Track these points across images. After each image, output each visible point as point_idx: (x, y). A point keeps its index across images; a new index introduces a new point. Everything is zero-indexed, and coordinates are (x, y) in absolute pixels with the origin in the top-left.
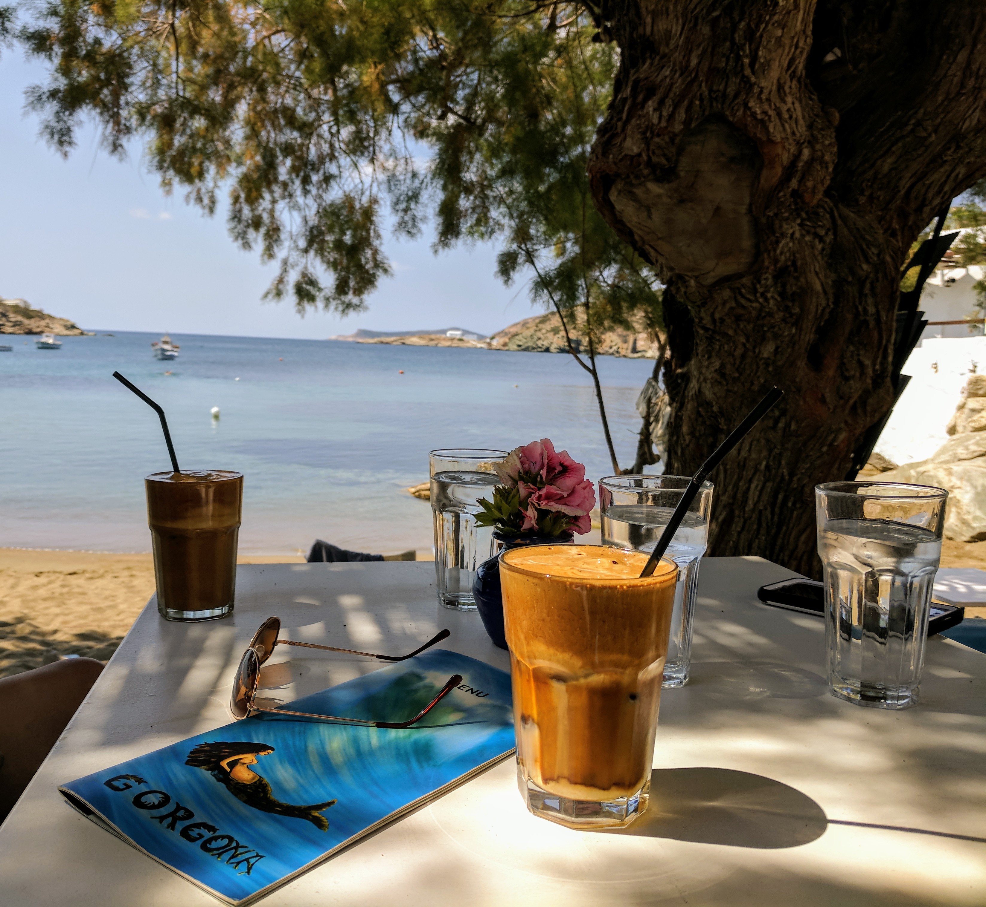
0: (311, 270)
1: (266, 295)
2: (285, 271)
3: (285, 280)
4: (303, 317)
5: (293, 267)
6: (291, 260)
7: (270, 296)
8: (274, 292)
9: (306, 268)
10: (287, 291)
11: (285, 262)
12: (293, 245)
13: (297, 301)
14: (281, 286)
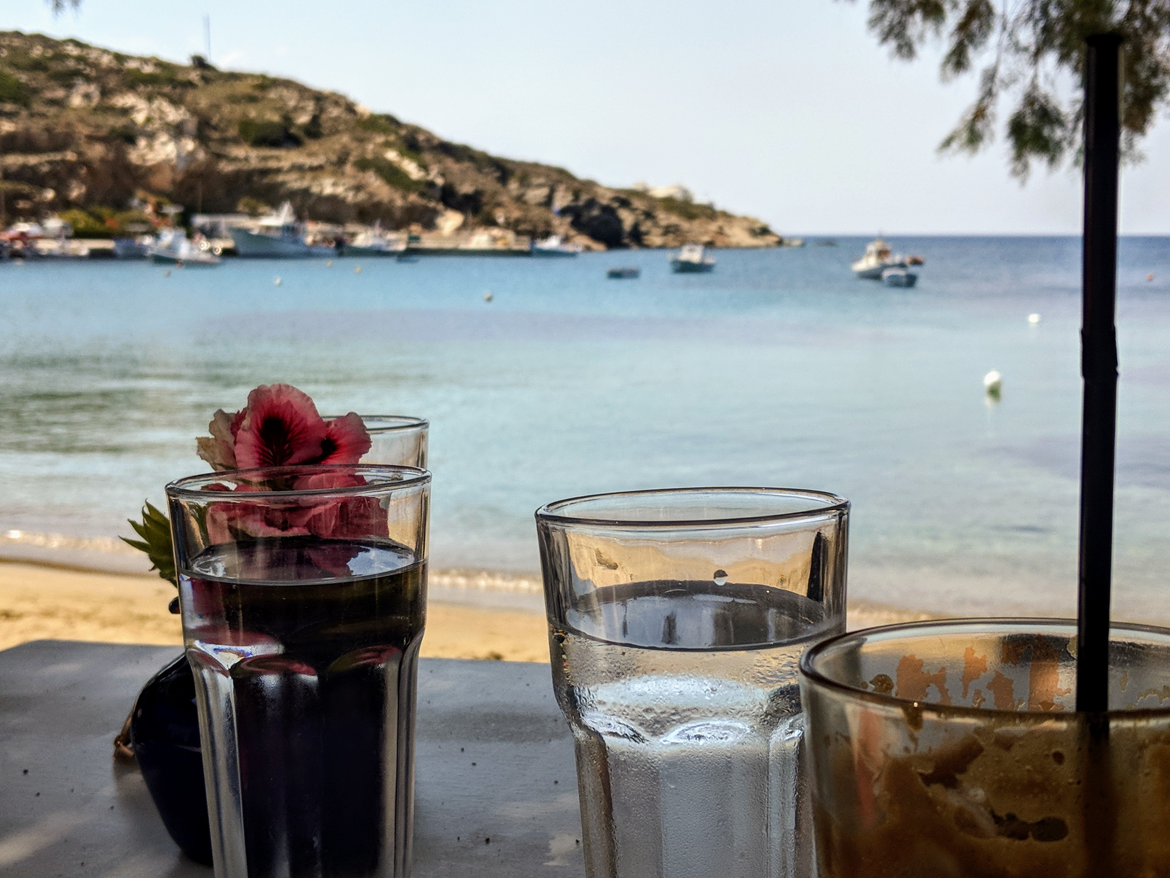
0: (1044, 88)
1: (948, 143)
2: (989, 94)
3: (988, 111)
4: (1023, 183)
5: (1006, 85)
6: (1002, 72)
7: (955, 145)
8: (965, 136)
9: (1034, 86)
10: (992, 135)
11: (990, 76)
12: (1006, 42)
13: (1012, 153)
14: (979, 126)
